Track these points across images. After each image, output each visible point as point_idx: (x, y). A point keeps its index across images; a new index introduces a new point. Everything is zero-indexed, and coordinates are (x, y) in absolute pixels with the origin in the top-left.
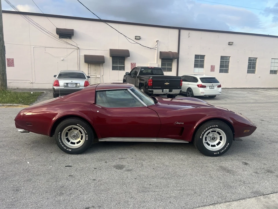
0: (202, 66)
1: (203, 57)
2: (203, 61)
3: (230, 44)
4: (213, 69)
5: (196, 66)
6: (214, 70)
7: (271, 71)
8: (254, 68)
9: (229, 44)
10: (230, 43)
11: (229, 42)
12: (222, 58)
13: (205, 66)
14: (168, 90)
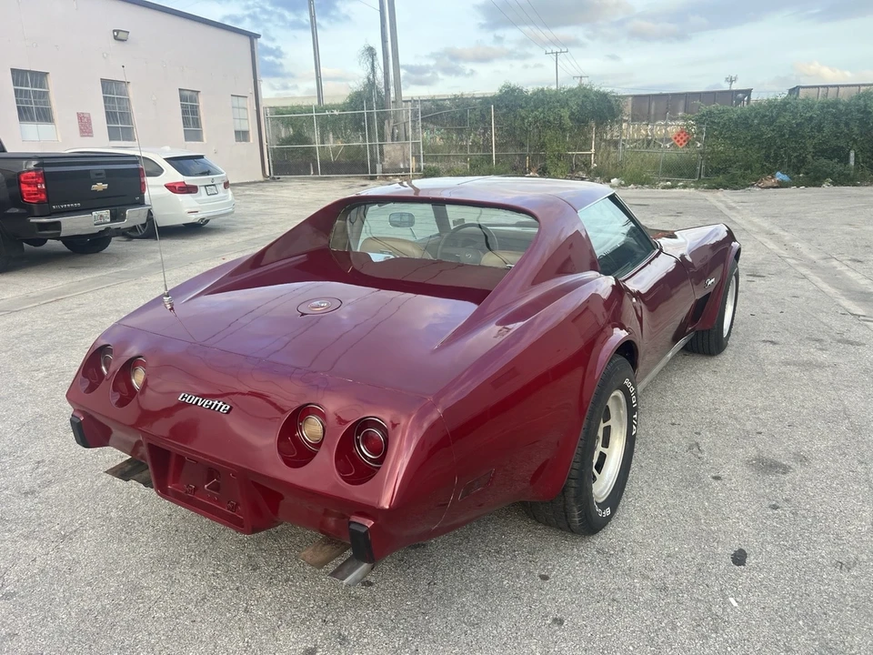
0: (45, 116)
1: (40, 78)
2: (45, 94)
3: (119, 36)
4: (85, 127)
5: (24, 114)
6: (92, 132)
7: (236, 132)
8: (197, 123)
9: (116, 38)
10: (121, 35)
11: (118, 31)
12: (107, 84)
13: (56, 114)
14: (106, 213)
